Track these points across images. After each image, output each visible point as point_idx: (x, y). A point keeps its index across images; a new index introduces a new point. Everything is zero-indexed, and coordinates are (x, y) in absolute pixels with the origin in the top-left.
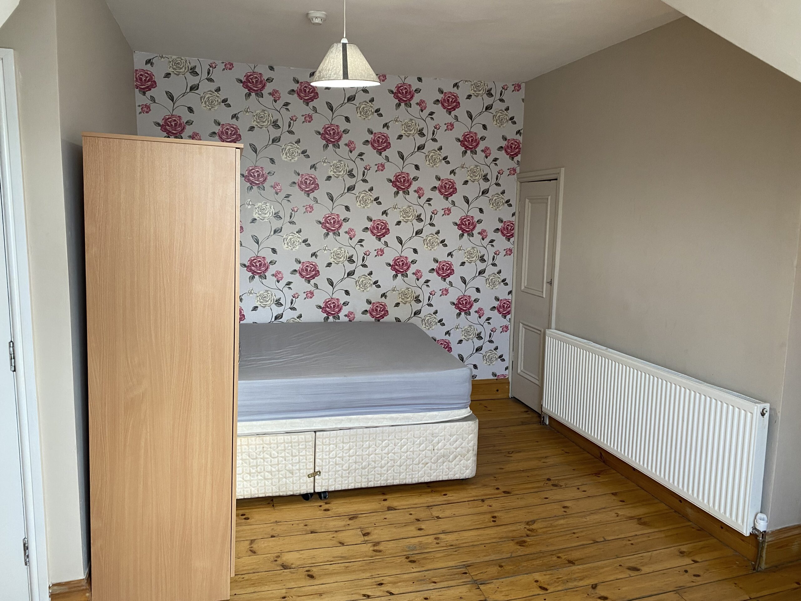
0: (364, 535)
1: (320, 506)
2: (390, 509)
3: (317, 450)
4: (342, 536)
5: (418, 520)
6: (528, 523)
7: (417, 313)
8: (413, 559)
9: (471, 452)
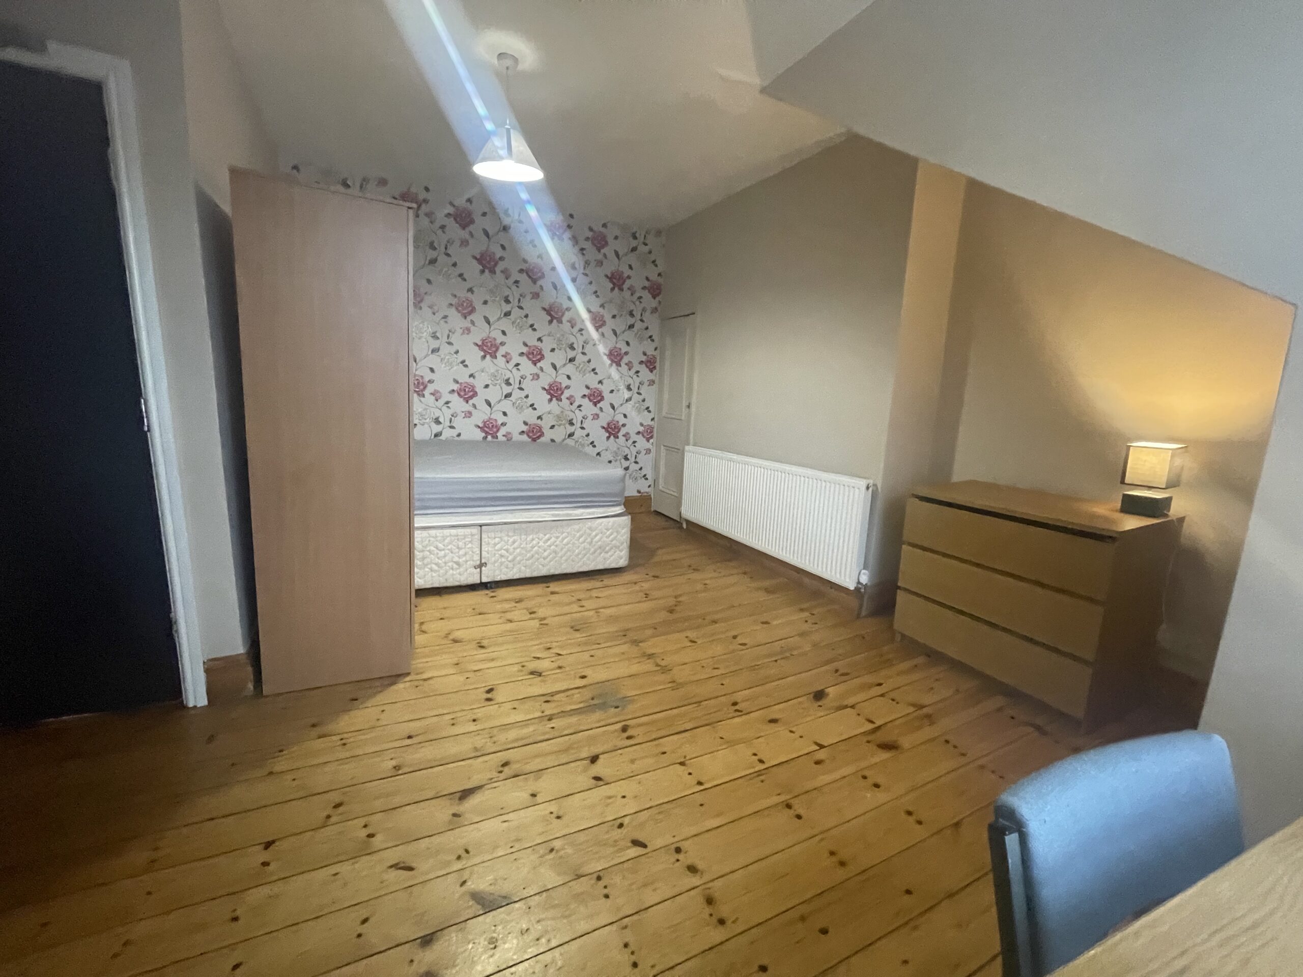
0: (531, 613)
1: (487, 594)
2: (552, 593)
3: (483, 543)
4: (509, 616)
5: (580, 600)
6: (676, 597)
7: (571, 435)
8: (577, 628)
9: (625, 544)
